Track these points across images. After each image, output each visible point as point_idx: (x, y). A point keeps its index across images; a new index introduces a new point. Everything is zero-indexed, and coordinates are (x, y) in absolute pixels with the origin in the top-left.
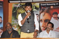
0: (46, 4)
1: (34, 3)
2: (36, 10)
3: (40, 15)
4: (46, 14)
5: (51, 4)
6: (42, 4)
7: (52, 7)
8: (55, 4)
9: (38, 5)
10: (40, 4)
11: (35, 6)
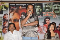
0: (15, 4)
1: (3, 3)
2: (6, 10)
3: (9, 15)
5: (20, 5)
6: (12, 4)
7: (21, 7)
8: (23, 5)
9: (7, 5)
10: (10, 4)
11: (4, 5)
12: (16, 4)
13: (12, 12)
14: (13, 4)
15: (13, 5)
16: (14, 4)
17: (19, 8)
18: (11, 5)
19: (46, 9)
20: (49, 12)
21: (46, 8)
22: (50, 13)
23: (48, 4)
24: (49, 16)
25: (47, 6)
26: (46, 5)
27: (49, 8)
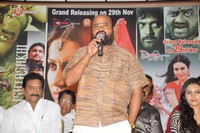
0: (70, 10)
1: (29, 6)
4: (70, 44)
5: (85, 13)
6: (57, 9)
7: (87, 22)
8: (96, 14)
10: (50, 10)
12: (72, 12)
13: (56, 37)
14: (62, 9)
15: (61, 13)
16: (66, 10)
17: (82, 24)
18: (54, 13)
19: (177, 30)
20: (186, 38)
21: (174, 25)
22: (189, 42)
23: (184, 12)
24: (185, 51)
25: (178, 19)
26: (176, 14)
27: (186, 25)
